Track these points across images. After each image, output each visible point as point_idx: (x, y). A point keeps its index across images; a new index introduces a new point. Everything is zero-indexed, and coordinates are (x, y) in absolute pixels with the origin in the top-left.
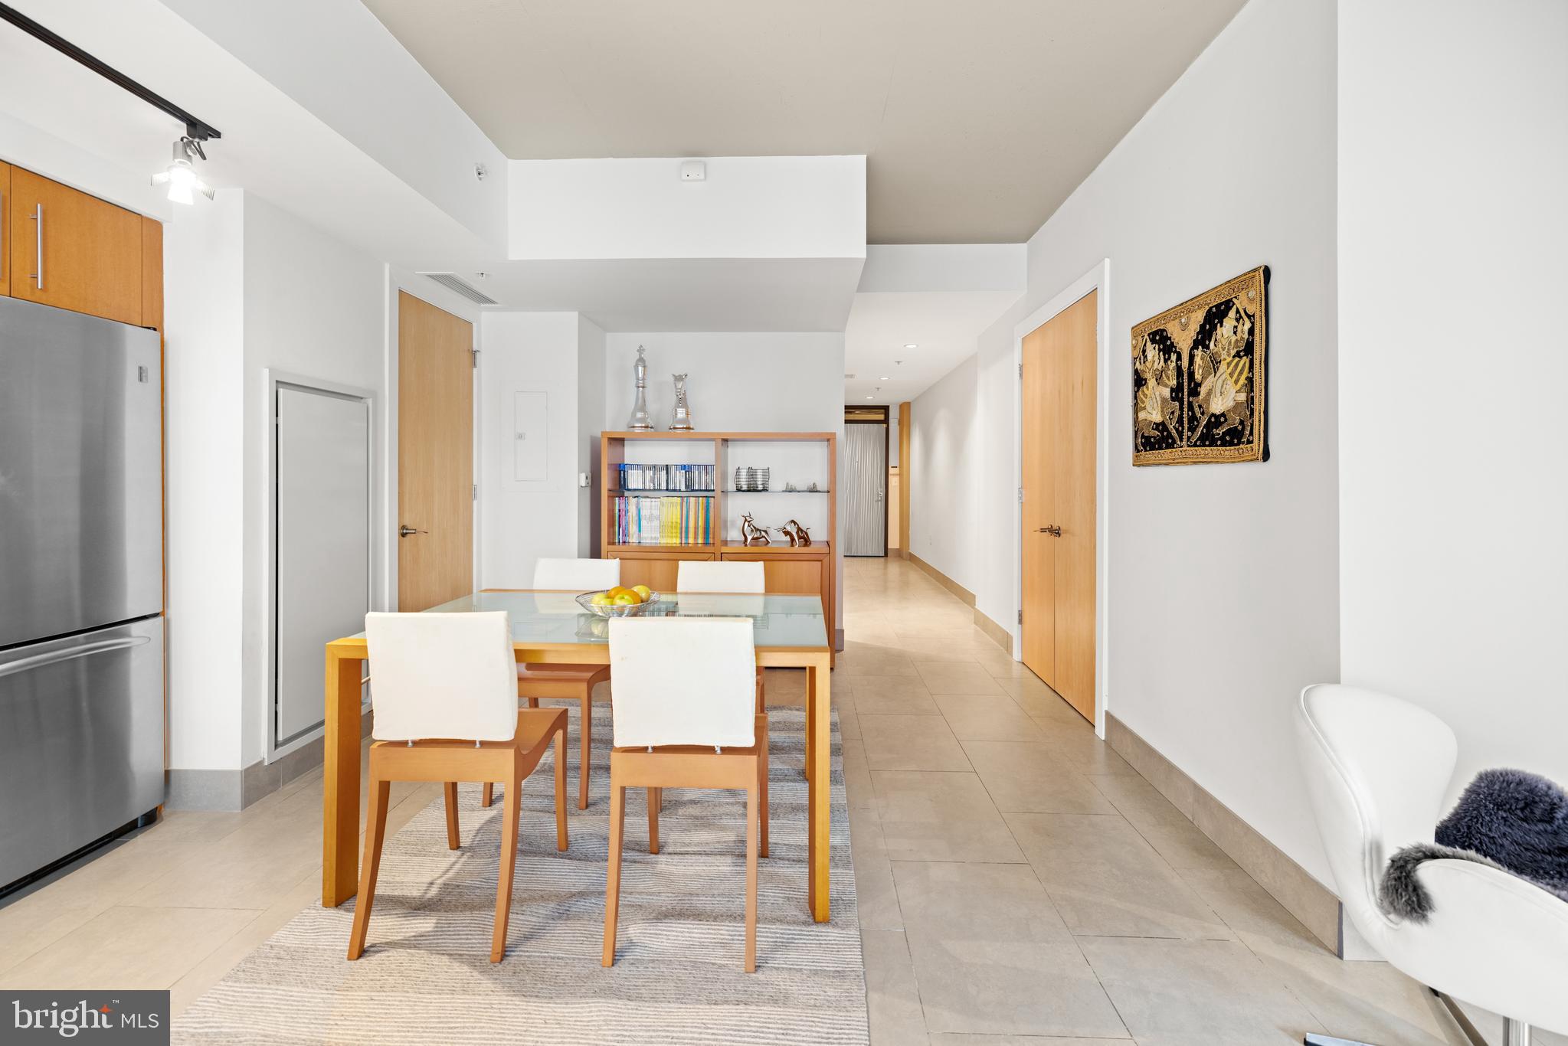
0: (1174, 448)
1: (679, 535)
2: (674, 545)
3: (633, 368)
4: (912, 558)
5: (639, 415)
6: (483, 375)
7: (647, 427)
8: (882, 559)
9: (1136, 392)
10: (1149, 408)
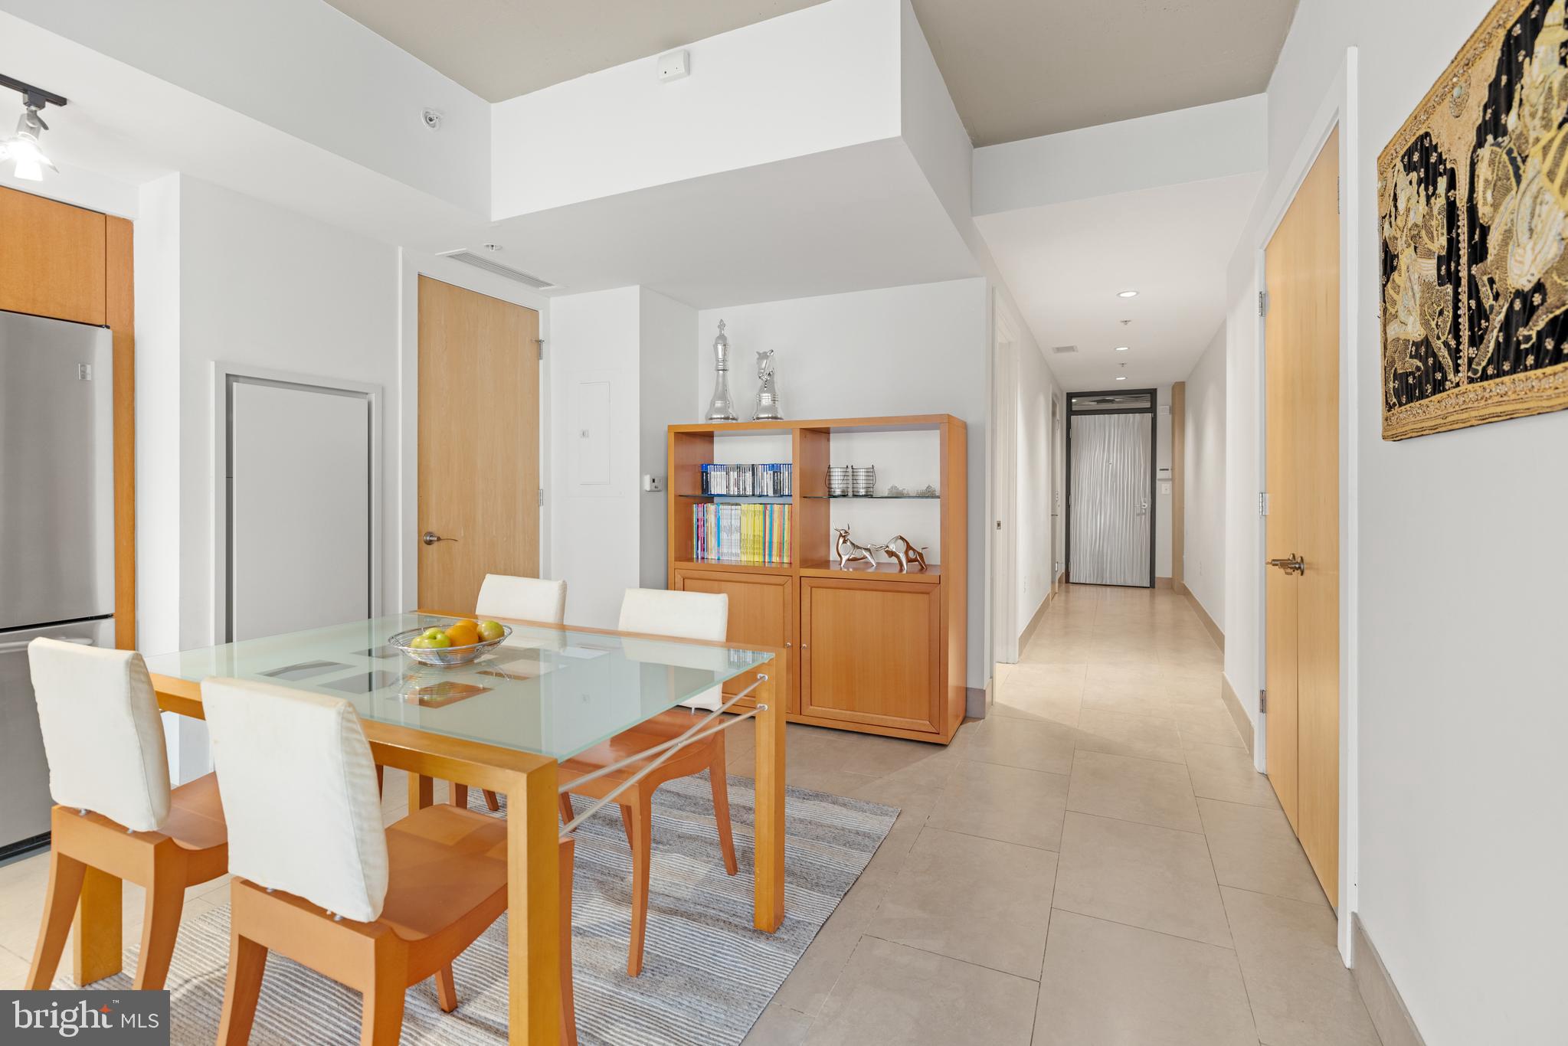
0: (1445, 390)
1: (761, 551)
2: (756, 564)
3: (712, 347)
4: (1185, 592)
5: (719, 404)
6: (552, 371)
7: (727, 418)
8: (1147, 592)
9: (1384, 286)
10: (1402, 315)
